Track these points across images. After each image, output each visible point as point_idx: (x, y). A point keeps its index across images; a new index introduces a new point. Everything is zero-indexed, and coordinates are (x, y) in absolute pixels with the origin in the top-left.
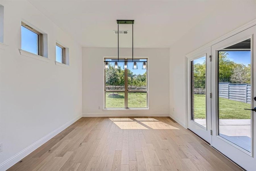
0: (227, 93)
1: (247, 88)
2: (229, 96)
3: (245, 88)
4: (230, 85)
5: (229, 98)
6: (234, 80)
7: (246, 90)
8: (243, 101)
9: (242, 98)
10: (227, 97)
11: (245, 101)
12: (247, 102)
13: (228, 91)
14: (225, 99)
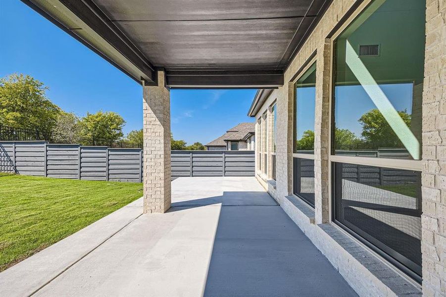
0: (44, 164)
1: (81, 153)
2: (47, 170)
3: (77, 153)
4: (50, 147)
5: (47, 175)
6: (58, 137)
7: (79, 156)
8: (73, 176)
9: (72, 172)
10: (44, 173)
11: (78, 176)
12: (80, 177)
13: (44, 159)
14: (37, 178)
